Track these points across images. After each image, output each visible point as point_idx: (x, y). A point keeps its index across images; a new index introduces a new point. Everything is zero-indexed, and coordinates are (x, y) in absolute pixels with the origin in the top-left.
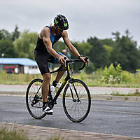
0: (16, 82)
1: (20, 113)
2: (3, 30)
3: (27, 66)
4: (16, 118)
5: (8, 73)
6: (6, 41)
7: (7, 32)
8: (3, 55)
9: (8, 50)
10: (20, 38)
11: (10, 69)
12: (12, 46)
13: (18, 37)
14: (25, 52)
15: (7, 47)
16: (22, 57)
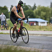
0: (35, 29)
1: (37, 43)
2: (29, 5)
3: (40, 22)
4: (35, 46)
5: (31, 25)
6: (30, 10)
9: (31, 15)
10: (36, 9)
11: (32, 23)
12: (33, 13)
15: (31, 13)
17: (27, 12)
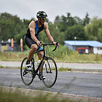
0: (87, 61)
1: (92, 87)
2: (76, 17)
3: (96, 47)
5: (80, 53)
7: (78, 19)
8: (75, 38)
9: (79, 34)
10: (90, 23)
11: (82, 50)
12: (83, 30)
13: (88, 23)
14: (94, 35)
15: (79, 31)
16: (92, 40)
17: (72, 30)
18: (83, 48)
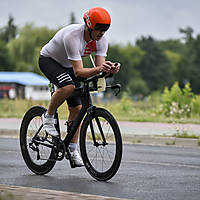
3: (31, 86)
11: (2, 90)
13: (14, 36)
16: (22, 70)
18: (4, 87)
